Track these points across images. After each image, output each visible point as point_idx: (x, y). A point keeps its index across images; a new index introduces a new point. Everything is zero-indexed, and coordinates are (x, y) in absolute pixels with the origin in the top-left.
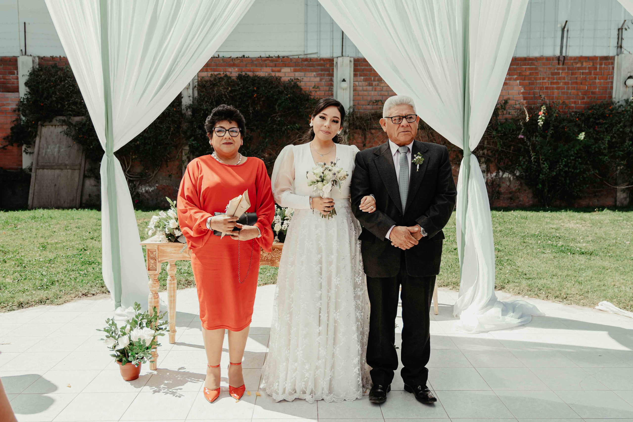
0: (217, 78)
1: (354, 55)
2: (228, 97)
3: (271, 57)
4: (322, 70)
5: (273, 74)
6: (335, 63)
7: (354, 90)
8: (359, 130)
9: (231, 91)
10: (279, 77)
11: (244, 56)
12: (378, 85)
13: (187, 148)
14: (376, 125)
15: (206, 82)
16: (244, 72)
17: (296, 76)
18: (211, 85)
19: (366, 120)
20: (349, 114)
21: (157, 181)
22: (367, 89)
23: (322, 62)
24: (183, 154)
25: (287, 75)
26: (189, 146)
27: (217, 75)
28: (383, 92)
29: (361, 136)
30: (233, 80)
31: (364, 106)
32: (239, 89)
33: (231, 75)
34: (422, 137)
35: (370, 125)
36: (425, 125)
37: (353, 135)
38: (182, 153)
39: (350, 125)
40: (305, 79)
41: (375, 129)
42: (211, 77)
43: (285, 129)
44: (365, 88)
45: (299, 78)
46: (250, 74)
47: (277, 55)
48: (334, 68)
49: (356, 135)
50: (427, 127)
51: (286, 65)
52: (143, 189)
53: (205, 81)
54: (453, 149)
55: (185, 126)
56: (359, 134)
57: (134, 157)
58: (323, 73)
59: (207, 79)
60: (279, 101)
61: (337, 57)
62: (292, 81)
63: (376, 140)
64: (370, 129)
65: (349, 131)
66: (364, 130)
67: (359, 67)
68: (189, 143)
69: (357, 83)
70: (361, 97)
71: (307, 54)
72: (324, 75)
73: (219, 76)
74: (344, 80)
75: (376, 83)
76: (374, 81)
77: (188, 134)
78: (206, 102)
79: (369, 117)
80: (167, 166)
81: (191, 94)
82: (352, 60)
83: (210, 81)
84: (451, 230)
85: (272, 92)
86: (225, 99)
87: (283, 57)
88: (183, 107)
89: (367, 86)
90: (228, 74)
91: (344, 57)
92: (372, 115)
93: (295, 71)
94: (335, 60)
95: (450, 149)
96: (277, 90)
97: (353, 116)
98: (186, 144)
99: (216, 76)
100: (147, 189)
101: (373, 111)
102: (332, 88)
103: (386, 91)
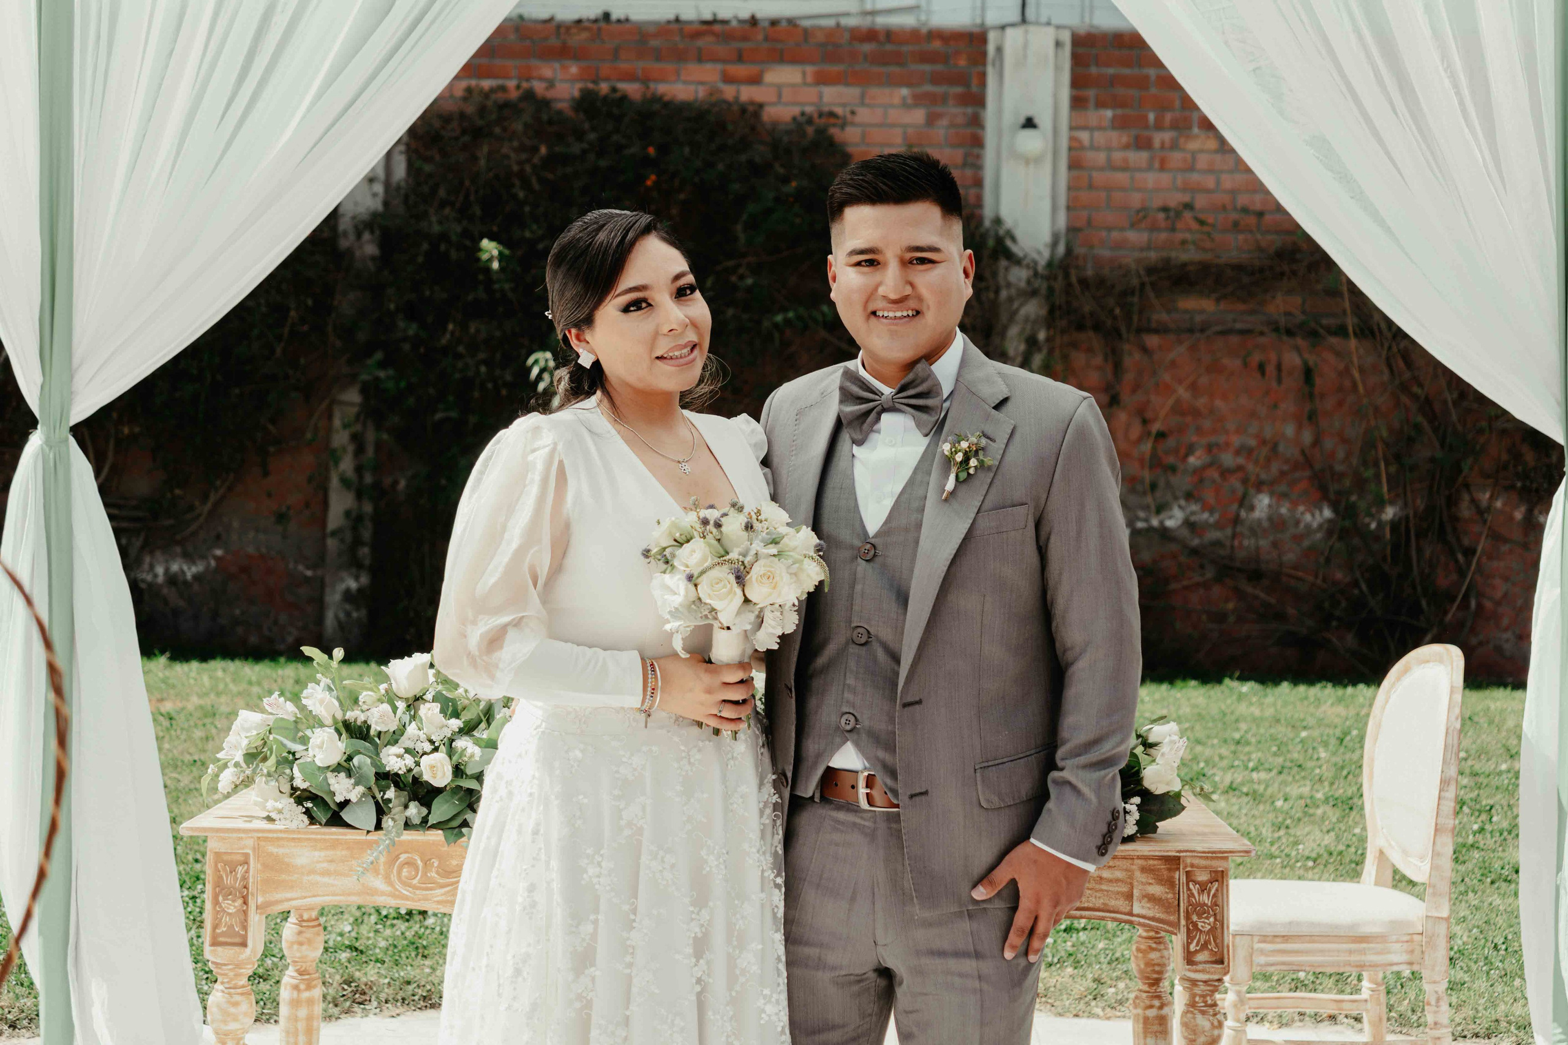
0: (489, 103)
1: (1074, 19)
2: (536, 186)
3: (725, 22)
4: (936, 80)
5: (729, 92)
6: (991, 48)
7: (1074, 165)
8: (1091, 334)
9: (550, 161)
10: (752, 103)
11: (607, 16)
12: (1174, 146)
13: (353, 396)
14: (1164, 317)
15: (446, 119)
16: (607, 79)
17: (826, 99)
18: (464, 132)
19: (1124, 294)
20: (1050, 264)
21: (218, 537)
22: (1126, 160)
23: (937, 45)
24: (337, 422)
25: (787, 95)
26: (364, 390)
27: (493, 90)
28: (1195, 177)
29: (1098, 360)
30: (560, 112)
31: (1115, 234)
32: (584, 152)
33: (550, 95)
34: (1362, 370)
35: (1141, 312)
36: (1376, 317)
37: (1065, 358)
38: (330, 417)
39: (1052, 311)
40: (864, 115)
41: (1161, 330)
42: (465, 99)
43: (776, 326)
44: (1118, 156)
45: (839, 111)
46: (631, 89)
47: (745, 15)
48: (991, 72)
49: (1079, 358)
50: (1383, 326)
51: (781, 57)
52: (160, 570)
53: (440, 116)
54: (1499, 424)
55: (347, 302)
56: (1090, 350)
57: (126, 430)
58: (938, 89)
59: (450, 107)
60: (752, 208)
61: (1003, 28)
62: (810, 121)
63: (1167, 377)
64: (1140, 331)
65: (1048, 340)
66: (1111, 336)
67: (1094, 70)
68: (364, 377)
69: (1084, 136)
70: (1103, 195)
71: (873, 13)
72: (943, 99)
73: (500, 97)
74: (1029, 124)
75: (1167, 136)
76: (1159, 126)
77: (362, 336)
78: (443, 204)
79: (1135, 282)
80: (266, 474)
81: (381, 173)
82: (1066, 37)
83: (462, 115)
84: (1495, 781)
85: (721, 167)
86: (521, 195)
87: (774, 23)
88: (344, 224)
89: (1127, 147)
90: (538, 87)
91: (1032, 29)
92: (1151, 270)
93: (822, 80)
94: (992, 37)
95: (1484, 424)
96: (743, 158)
97: (1067, 276)
98: (353, 378)
99: (486, 95)
100: (175, 567)
101: (1153, 255)
102: (979, 157)
103: (1210, 171)
